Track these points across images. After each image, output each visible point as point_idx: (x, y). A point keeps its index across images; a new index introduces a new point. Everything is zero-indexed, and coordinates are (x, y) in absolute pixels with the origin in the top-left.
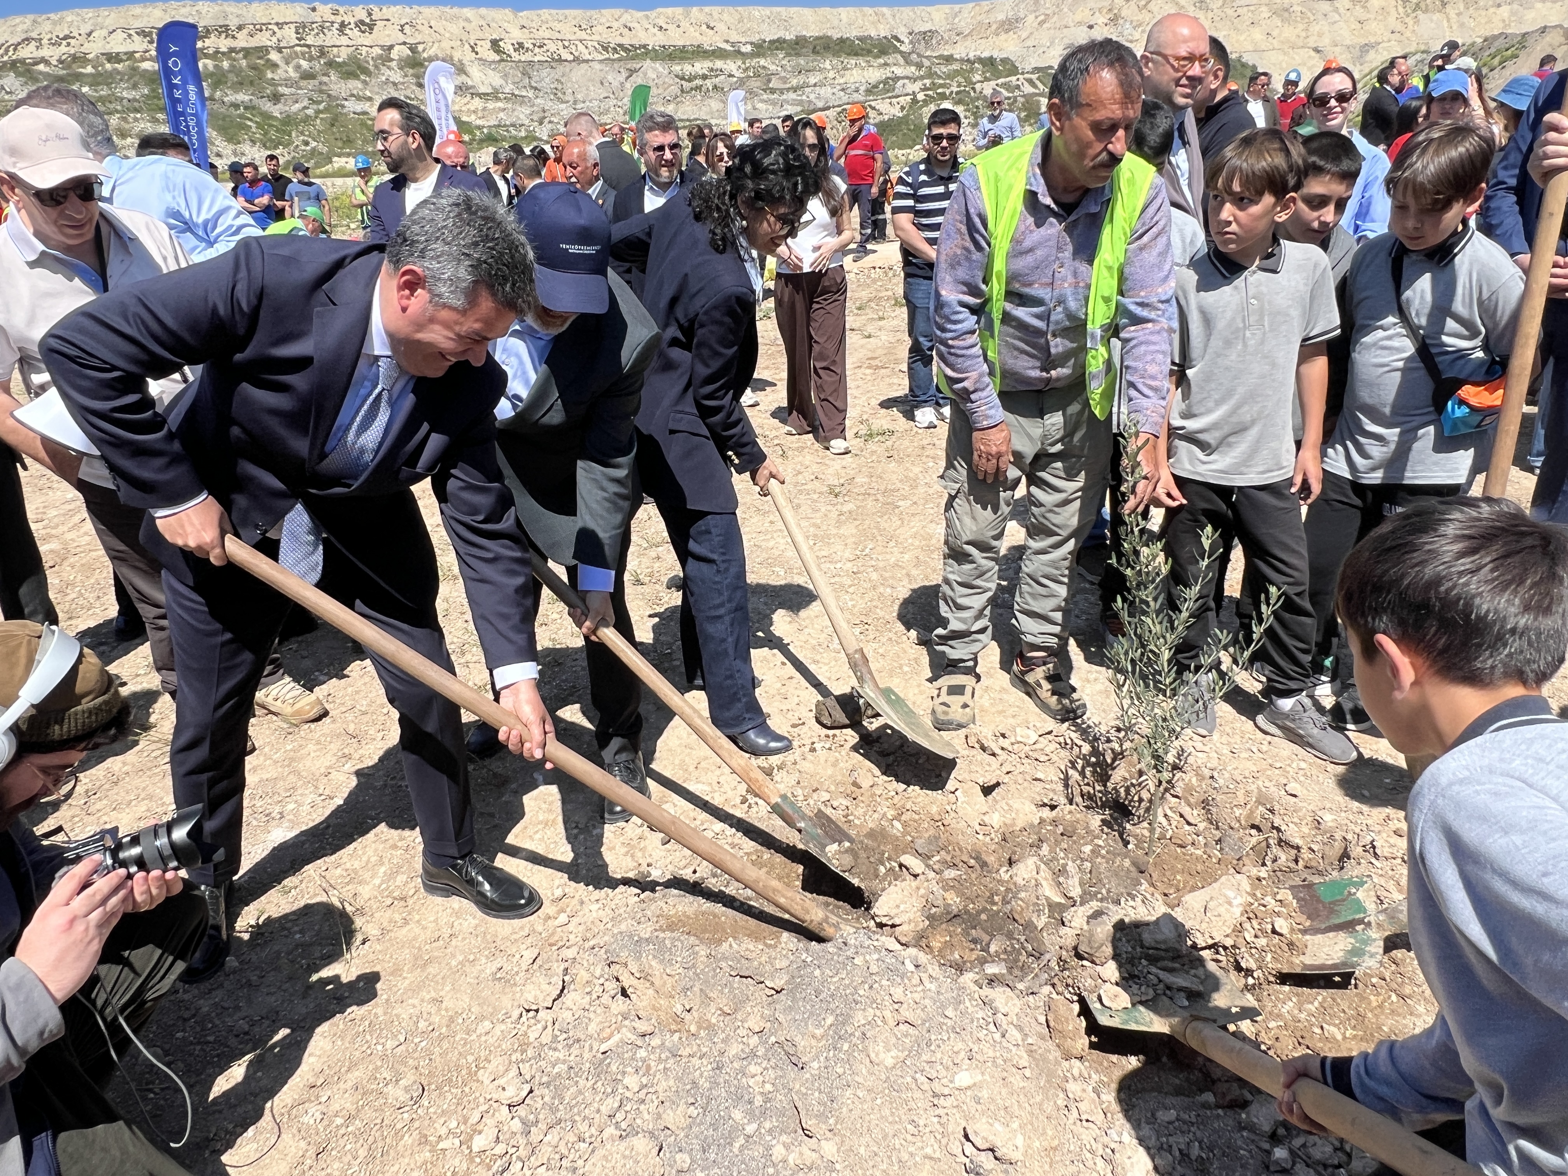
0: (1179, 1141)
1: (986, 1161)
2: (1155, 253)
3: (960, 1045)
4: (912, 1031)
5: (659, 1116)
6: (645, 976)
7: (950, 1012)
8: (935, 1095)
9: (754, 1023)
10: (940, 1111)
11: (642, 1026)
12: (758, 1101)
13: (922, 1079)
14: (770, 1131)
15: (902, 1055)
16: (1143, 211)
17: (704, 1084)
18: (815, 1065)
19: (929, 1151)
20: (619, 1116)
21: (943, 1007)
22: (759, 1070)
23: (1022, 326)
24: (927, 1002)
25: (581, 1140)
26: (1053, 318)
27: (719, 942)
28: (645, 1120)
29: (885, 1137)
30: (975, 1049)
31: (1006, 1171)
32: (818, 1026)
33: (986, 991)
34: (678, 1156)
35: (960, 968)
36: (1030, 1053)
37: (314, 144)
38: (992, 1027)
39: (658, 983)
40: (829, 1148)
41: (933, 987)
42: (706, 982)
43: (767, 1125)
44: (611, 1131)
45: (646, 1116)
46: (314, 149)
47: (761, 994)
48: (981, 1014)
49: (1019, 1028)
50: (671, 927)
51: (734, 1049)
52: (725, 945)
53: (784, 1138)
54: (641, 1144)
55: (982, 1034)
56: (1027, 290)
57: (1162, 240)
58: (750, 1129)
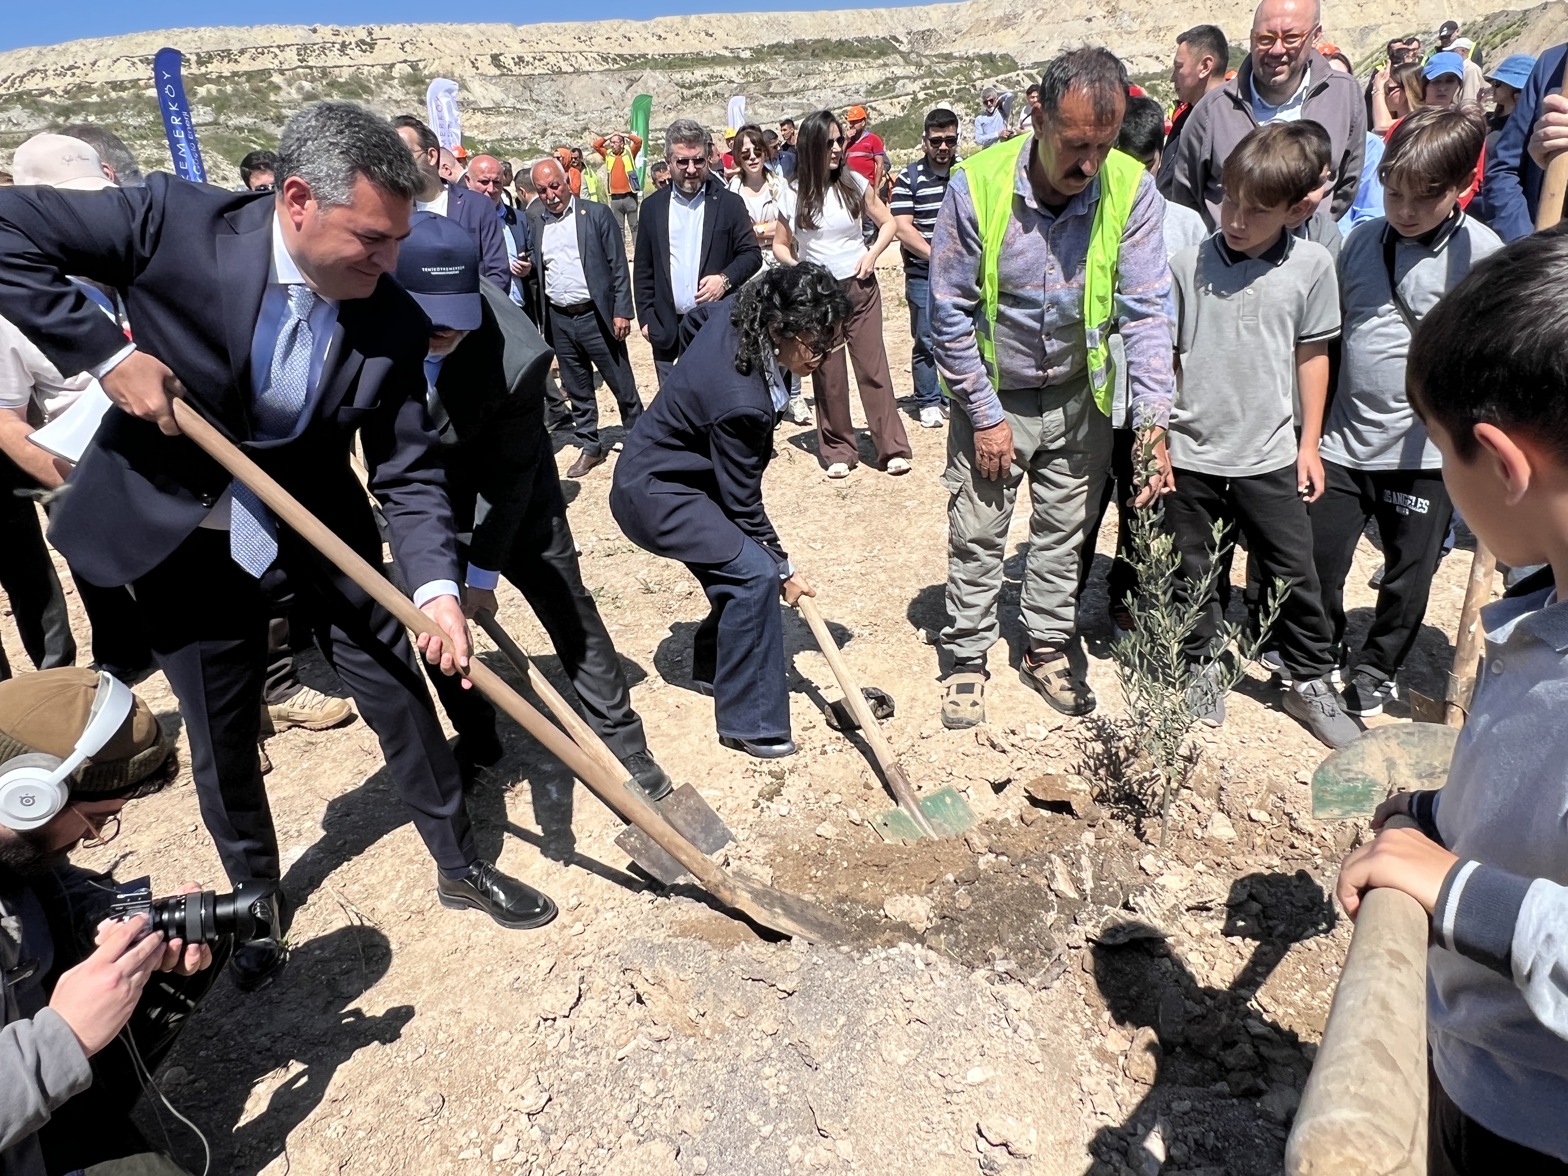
0: (1194, 1131)
1: (1000, 1156)
2: (1148, 249)
3: (971, 1042)
4: (923, 1028)
5: (676, 1120)
6: (659, 983)
7: (961, 1009)
8: (948, 1092)
9: (768, 1025)
10: (954, 1108)
11: (659, 1032)
12: (773, 1102)
13: (934, 1076)
14: (786, 1133)
15: (914, 1053)
16: (1133, 209)
17: (720, 1087)
18: (828, 1065)
19: (943, 1147)
20: (637, 1122)
21: (954, 1004)
22: (773, 1071)
23: (1016, 325)
24: (938, 999)
25: (600, 1146)
26: (1047, 319)
27: (731, 946)
28: (664, 1125)
29: (899, 1135)
30: (987, 1044)
31: (1020, 1166)
32: (830, 1027)
33: (998, 987)
34: (696, 1160)
35: (972, 967)
36: (1043, 1047)
38: (1004, 1023)
39: (671, 987)
40: (844, 1148)
41: (943, 984)
42: (719, 985)
43: (783, 1126)
44: (628, 1136)
45: (663, 1120)
47: (773, 997)
48: (992, 1010)
49: (1031, 1023)
50: (684, 933)
51: (749, 1052)
52: (737, 949)
53: (800, 1138)
54: (659, 1148)
55: (994, 1030)
56: (1020, 292)
57: (1154, 238)
58: (766, 1130)
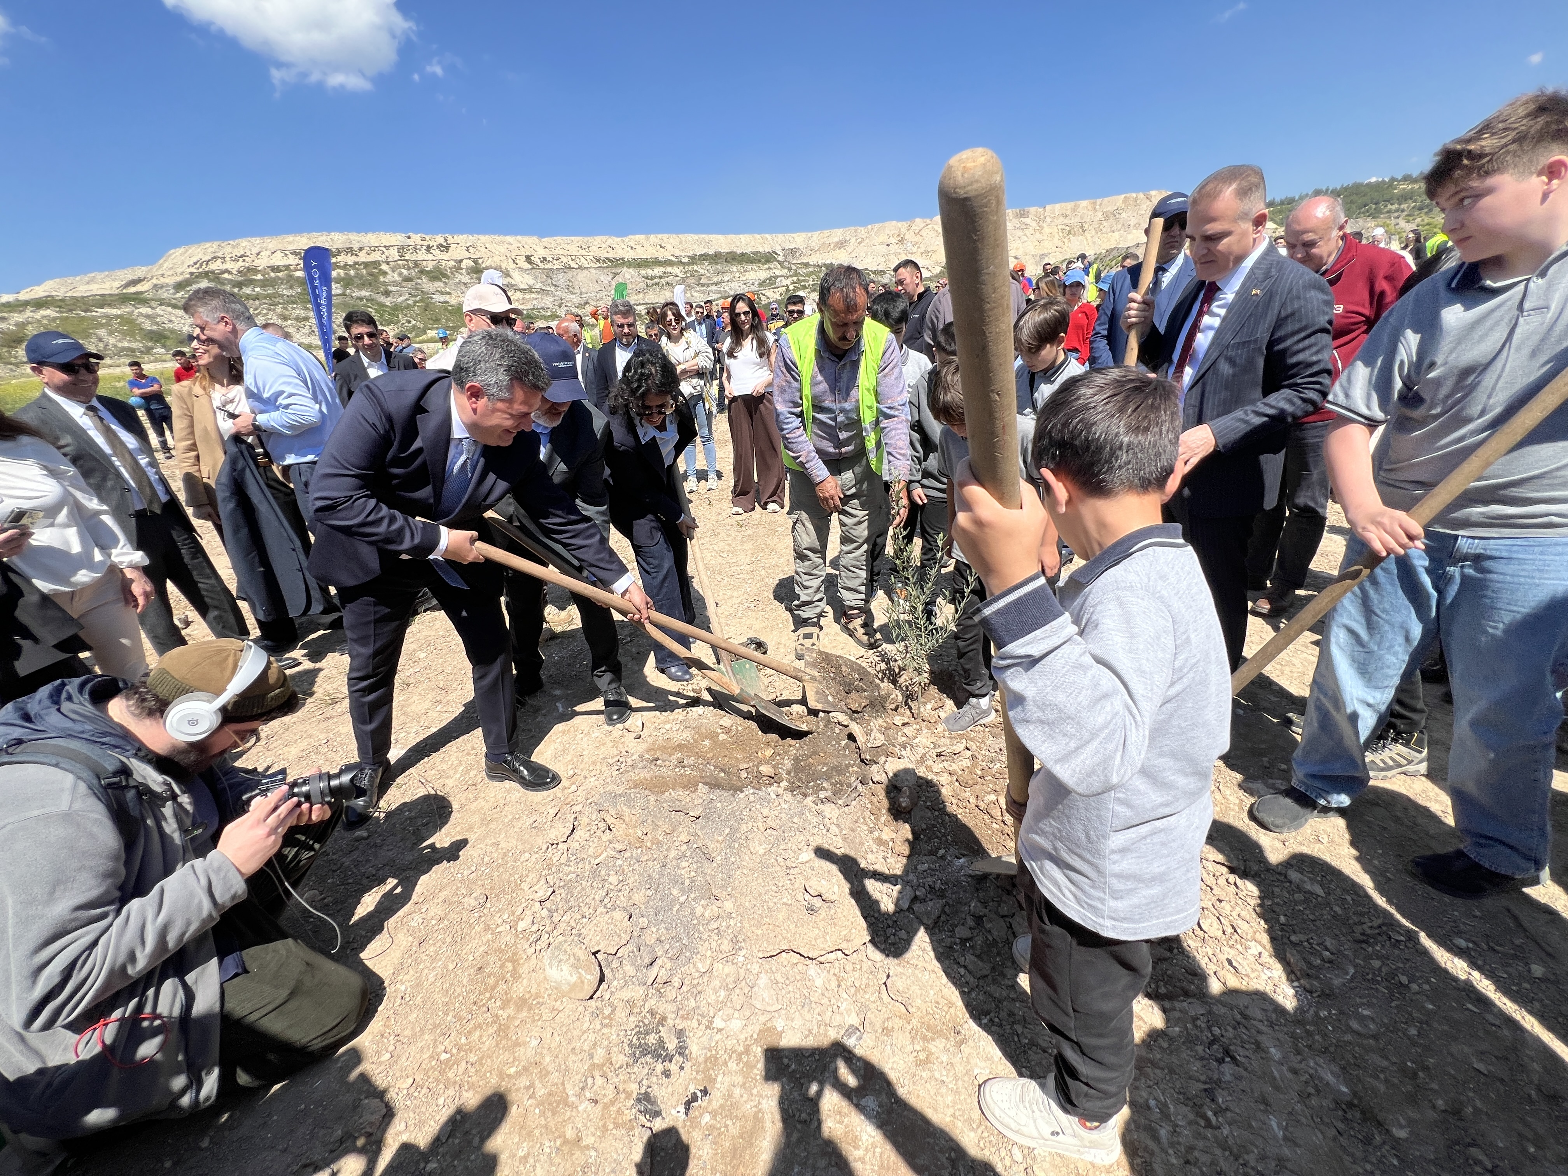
0: (930, 880)
1: (817, 902)
2: (893, 377)
3: (802, 838)
4: (774, 832)
5: (630, 898)
6: (620, 817)
7: (796, 820)
8: (788, 868)
9: (684, 837)
10: (791, 877)
11: (619, 847)
12: (687, 882)
13: (780, 859)
14: (694, 899)
15: (769, 847)
16: (883, 355)
17: (655, 876)
18: (719, 858)
19: (785, 900)
20: (606, 900)
21: (792, 817)
22: (687, 864)
23: (822, 423)
24: (783, 815)
25: (584, 917)
26: (839, 419)
27: (663, 793)
28: (622, 900)
29: (760, 895)
30: (811, 839)
31: (829, 907)
32: (720, 836)
33: (821, 806)
34: (641, 920)
35: (805, 796)
36: (845, 839)
37: (414, 322)
38: (821, 827)
39: (627, 819)
40: (728, 905)
41: (786, 806)
42: (655, 816)
43: (693, 896)
44: (601, 909)
45: (622, 898)
46: (414, 326)
47: (688, 820)
48: (815, 820)
49: (838, 826)
50: (635, 787)
51: (673, 854)
52: (667, 794)
53: (703, 902)
54: (618, 915)
55: (815, 831)
56: (823, 404)
57: (897, 370)
58: (682, 899)
